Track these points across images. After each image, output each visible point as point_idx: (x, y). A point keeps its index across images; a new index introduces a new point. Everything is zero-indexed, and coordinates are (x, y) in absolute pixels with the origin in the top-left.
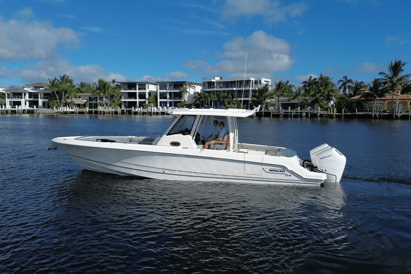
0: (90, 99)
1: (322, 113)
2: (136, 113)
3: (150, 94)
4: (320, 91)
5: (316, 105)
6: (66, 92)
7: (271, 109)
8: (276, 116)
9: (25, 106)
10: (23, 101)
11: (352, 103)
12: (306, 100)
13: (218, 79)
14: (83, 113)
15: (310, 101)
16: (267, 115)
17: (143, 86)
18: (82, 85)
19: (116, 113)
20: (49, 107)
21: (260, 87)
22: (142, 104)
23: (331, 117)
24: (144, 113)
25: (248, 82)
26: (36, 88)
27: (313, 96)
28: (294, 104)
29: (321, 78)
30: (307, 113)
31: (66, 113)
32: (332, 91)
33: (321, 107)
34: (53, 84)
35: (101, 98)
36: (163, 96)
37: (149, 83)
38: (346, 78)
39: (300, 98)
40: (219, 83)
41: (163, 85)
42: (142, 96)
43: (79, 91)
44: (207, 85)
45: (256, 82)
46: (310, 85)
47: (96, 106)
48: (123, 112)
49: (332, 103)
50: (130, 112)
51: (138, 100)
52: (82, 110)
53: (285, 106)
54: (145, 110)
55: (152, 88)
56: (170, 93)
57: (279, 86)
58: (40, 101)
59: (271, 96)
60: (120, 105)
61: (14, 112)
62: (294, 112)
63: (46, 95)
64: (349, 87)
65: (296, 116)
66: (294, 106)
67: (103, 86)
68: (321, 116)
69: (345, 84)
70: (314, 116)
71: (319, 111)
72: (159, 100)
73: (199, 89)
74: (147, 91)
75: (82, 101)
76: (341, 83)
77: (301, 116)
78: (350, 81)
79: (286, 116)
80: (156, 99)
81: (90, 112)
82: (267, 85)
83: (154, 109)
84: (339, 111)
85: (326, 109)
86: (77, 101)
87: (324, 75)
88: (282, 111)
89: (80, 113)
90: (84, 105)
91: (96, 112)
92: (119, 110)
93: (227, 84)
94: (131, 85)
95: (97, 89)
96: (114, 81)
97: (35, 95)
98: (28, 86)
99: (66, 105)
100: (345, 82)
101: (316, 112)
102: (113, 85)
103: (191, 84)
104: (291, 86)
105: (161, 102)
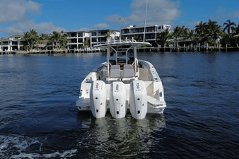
0: (48, 44)
1: (210, 47)
2: (77, 52)
3: (85, 39)
4: (208, 32)
5: (205, 42)
6: (33, 40)
7: (171, 46)
8: (174, 51)
9: (10, 50)
10: (9, 46)
11: (234, 40)
12: (197, 39)
13: (132, 26)
14: (44, 53)
15: (200, 40)
16: (168, 50)
17: (81, 34)
18: (43, 35)
19: (64, 52)
20: (24, 50)
21: (162, 31)
22: (80, 46)
23: (217, 50)
24: (82, 52)
25: (153, 28)
26: (16, 38)
27: (203, 35)
28: (188, 42)
29: (210, 23)
30: (198, 48)
31: (34, 53)
32: (218, 31)
33: (209, 43)
34: (26, 35)
35: (55, 43)
36: (94, 40)
37: (85, 32)
38: (229, 21)
39: (192, 37)
40: (132, 29)
41: (94, 33)
42: (80, 41)
43: (41, 39)
44: (124, 31)
45: (160, 28)
46: (201, 28)
47: (52, 48)
48: (68, 52)
49: (218, 40)
50: (73, 52)
51: (78, 44)
52: (43, 51)
53: (181, 44)
54: (83, 50)
55: (87, 35)
56: (99, 38)
57: (177, 30)
58: (19, 46)
59: (171, 37)
60: (66, 47)
61: (4, 53)
62: (188, 48)
63: (22, 43)
64: (232, 28)
65: (189, 51)
66: (188, 43)
67: (56, 35)
68: (209, 50)
69: (228, 26)
70: (203, 50)
71: (207, 46)
72: (91, 43)
73: (118, 34)
74: (84, 37)
75: (43, 46)
76: (226, 25)
77: (193, 50)
78: (233, 24)
79: (182, 50)
80: (90, 42)
81: (49, 52)
82: (167, 29)
83: (89, 49)
84: (224, 46)
85: (213, 45)
86: (40, 46)
87: (212, 21)
88: (179, 47)
89: (43, 53)
90: (45, 48)
91: (52, 52)
92: (66, 50)
93: (138, 30)
94: (73, 34)
95: (52, 37)
96: (62, 32)
97: (16, 43)
98: (11, 37)
99: (34, 48)
100: (229, 24)
101: (205, 47)
102: (62, 35)
103: (113, 31)
104: (186, 29)
105: (93, 45)
